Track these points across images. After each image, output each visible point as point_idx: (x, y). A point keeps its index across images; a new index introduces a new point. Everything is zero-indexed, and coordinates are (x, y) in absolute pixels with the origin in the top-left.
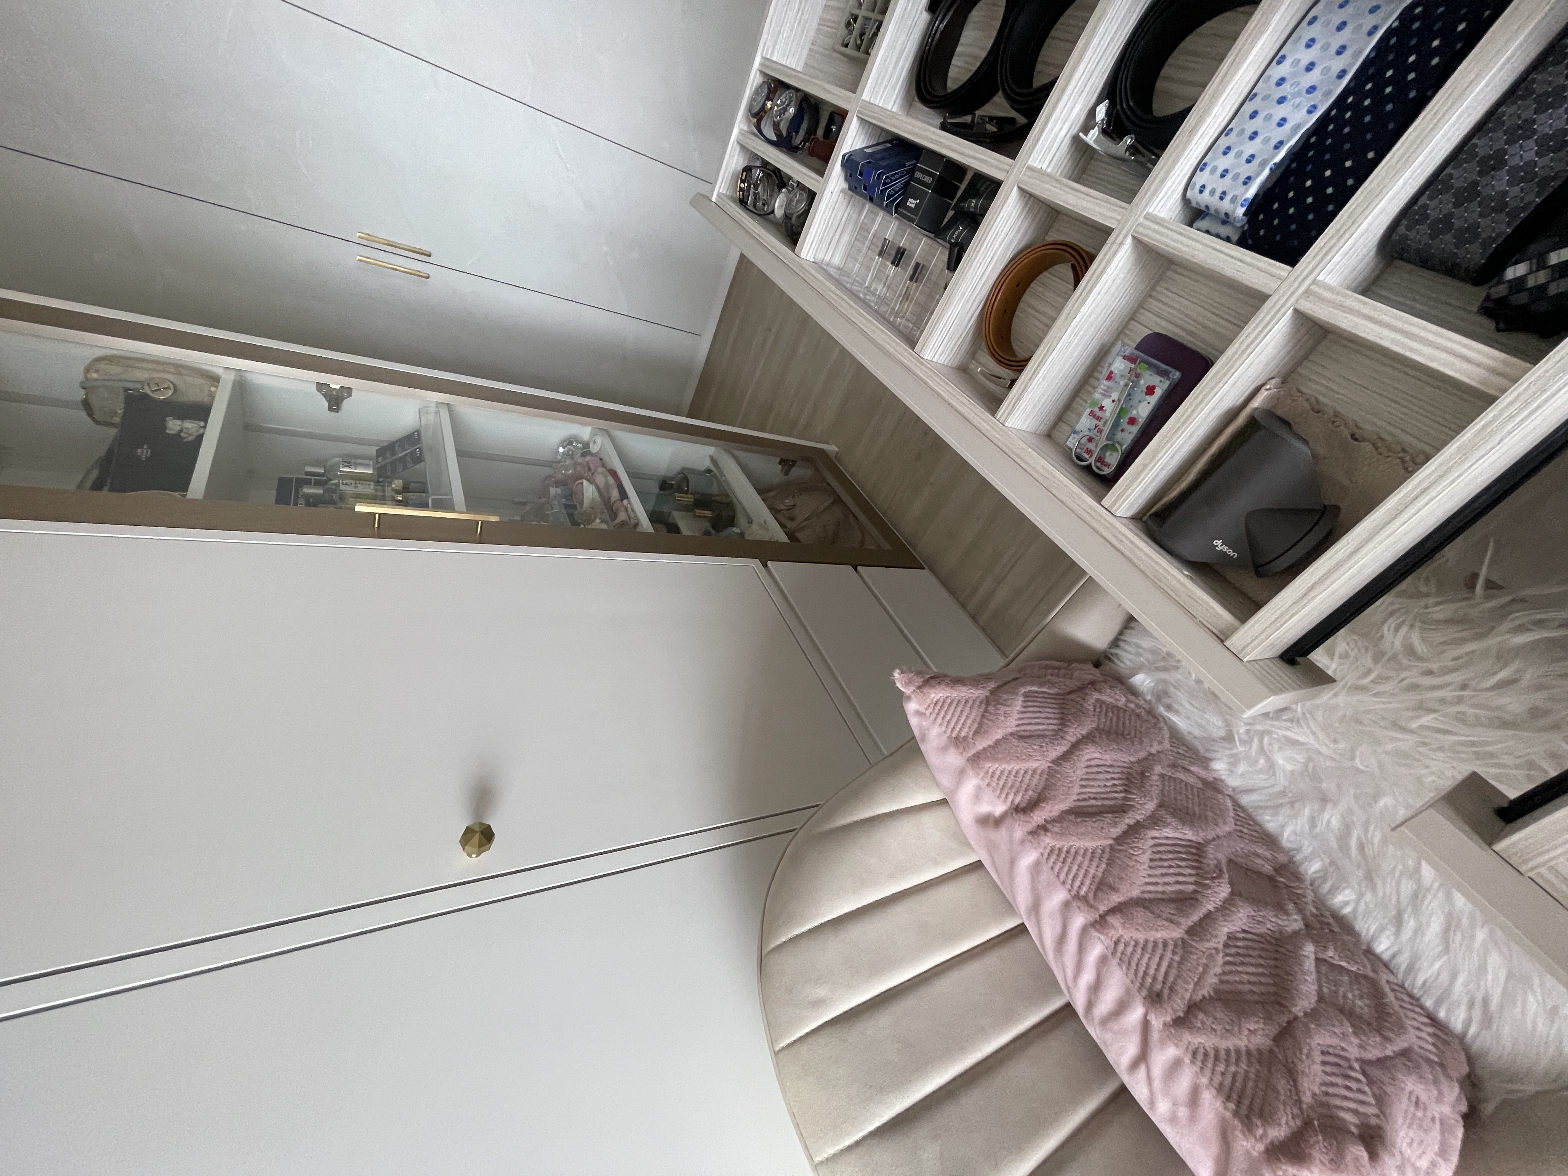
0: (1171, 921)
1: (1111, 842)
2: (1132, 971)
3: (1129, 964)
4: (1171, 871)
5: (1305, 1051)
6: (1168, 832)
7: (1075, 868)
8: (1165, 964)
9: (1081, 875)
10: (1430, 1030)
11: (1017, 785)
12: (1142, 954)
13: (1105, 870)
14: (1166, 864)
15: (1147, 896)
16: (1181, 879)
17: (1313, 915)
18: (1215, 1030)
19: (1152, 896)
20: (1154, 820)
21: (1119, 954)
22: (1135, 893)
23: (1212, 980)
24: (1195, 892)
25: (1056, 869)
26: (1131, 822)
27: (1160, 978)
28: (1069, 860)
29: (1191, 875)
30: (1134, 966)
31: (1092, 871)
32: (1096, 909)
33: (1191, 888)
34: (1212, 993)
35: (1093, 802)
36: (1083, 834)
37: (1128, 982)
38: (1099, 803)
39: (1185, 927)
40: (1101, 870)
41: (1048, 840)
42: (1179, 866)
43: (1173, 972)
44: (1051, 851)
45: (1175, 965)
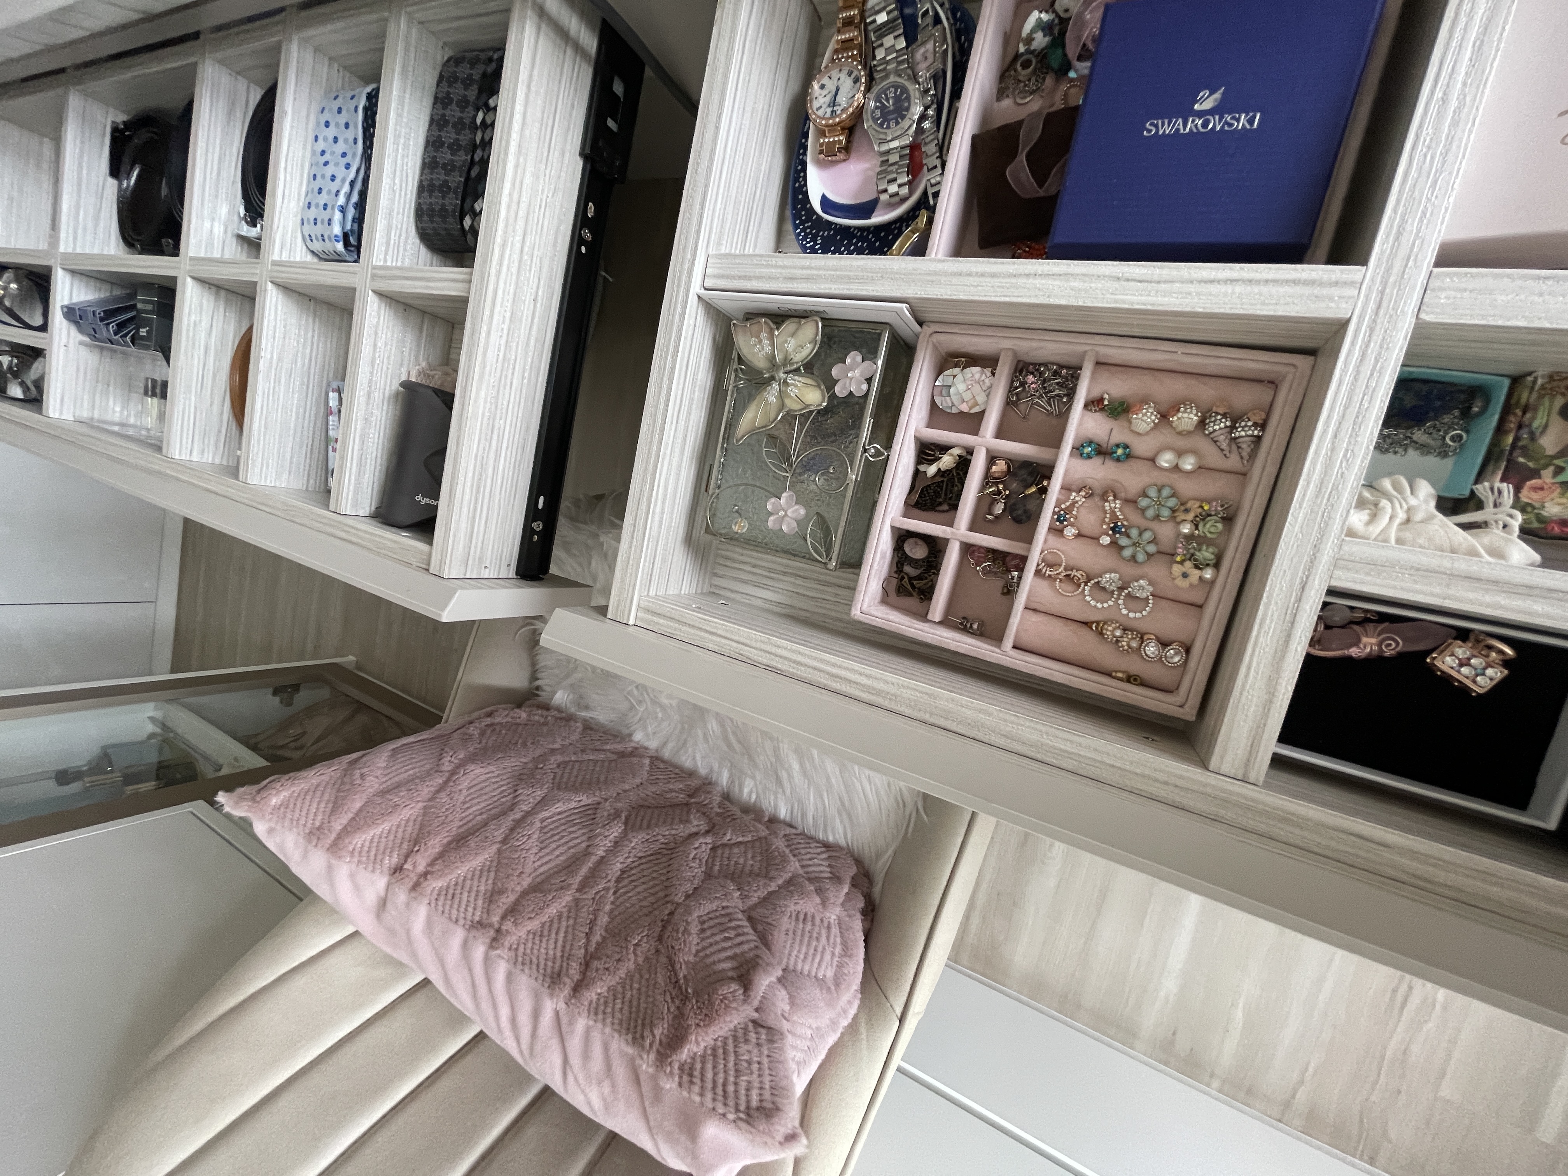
0: (562, 888)
1: (498, 846)
2: (534, 967)
3: (531, 962)
4: (563, 841)
5: (681, 929)
6: (560, 807)
7: (466, 894)
8: (562, 935)
9: (472, 899)
10: (824, 856)
11: (390, 844)
12: (541, 941)
13: (495, 878)
14: (557, 838)
15: (538, 880)
16: (571, 844)
17: (718, 814)
18: (607, 969)
19: (543, 877)
20: (543, 803)
21: (520, 959)
22: (526, 882)
23: (603, 919)
24: (588, 846)
25: (447, 911)
26: (518, 816)
27: (559, 954)
28: (458, 892)
29: (584, 834)
30: (535, 960)
31: (482, 888)
32: (491, 925)
33: (584, 845)
34: (604, 934)
35: (479, 818)
36: (465, 855)
37: (533, 981)
38: (484, 816)
39: (575, 886)
40: (490, 882)
41: (436, 884)
42: (570, 833)
43: (570, 937)
44: (439, 895)
45: (570, 930)
